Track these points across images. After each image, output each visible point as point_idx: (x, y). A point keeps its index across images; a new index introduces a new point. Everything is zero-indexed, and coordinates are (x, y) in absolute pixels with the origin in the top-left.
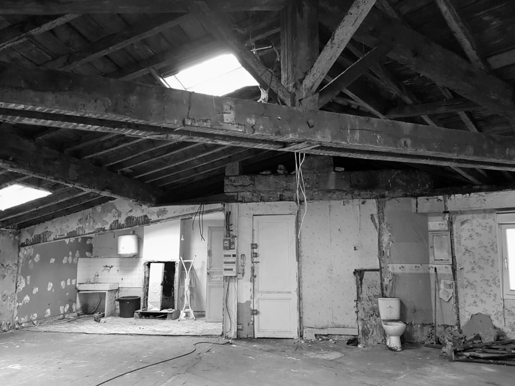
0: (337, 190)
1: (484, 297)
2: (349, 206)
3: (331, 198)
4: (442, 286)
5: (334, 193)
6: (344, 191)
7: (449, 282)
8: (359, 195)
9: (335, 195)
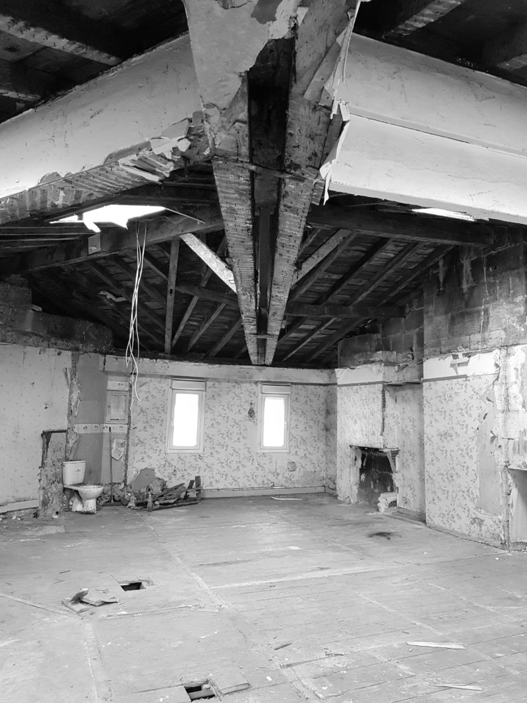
0: (33, 333)
1: (150, 453)
2: (44, 356)
3: (26, 344)
4: (114, 445)
5: (31, 337)
6: (41, 337)
7: (121, 441)
8: (55, 344)
9: (31, 340)
